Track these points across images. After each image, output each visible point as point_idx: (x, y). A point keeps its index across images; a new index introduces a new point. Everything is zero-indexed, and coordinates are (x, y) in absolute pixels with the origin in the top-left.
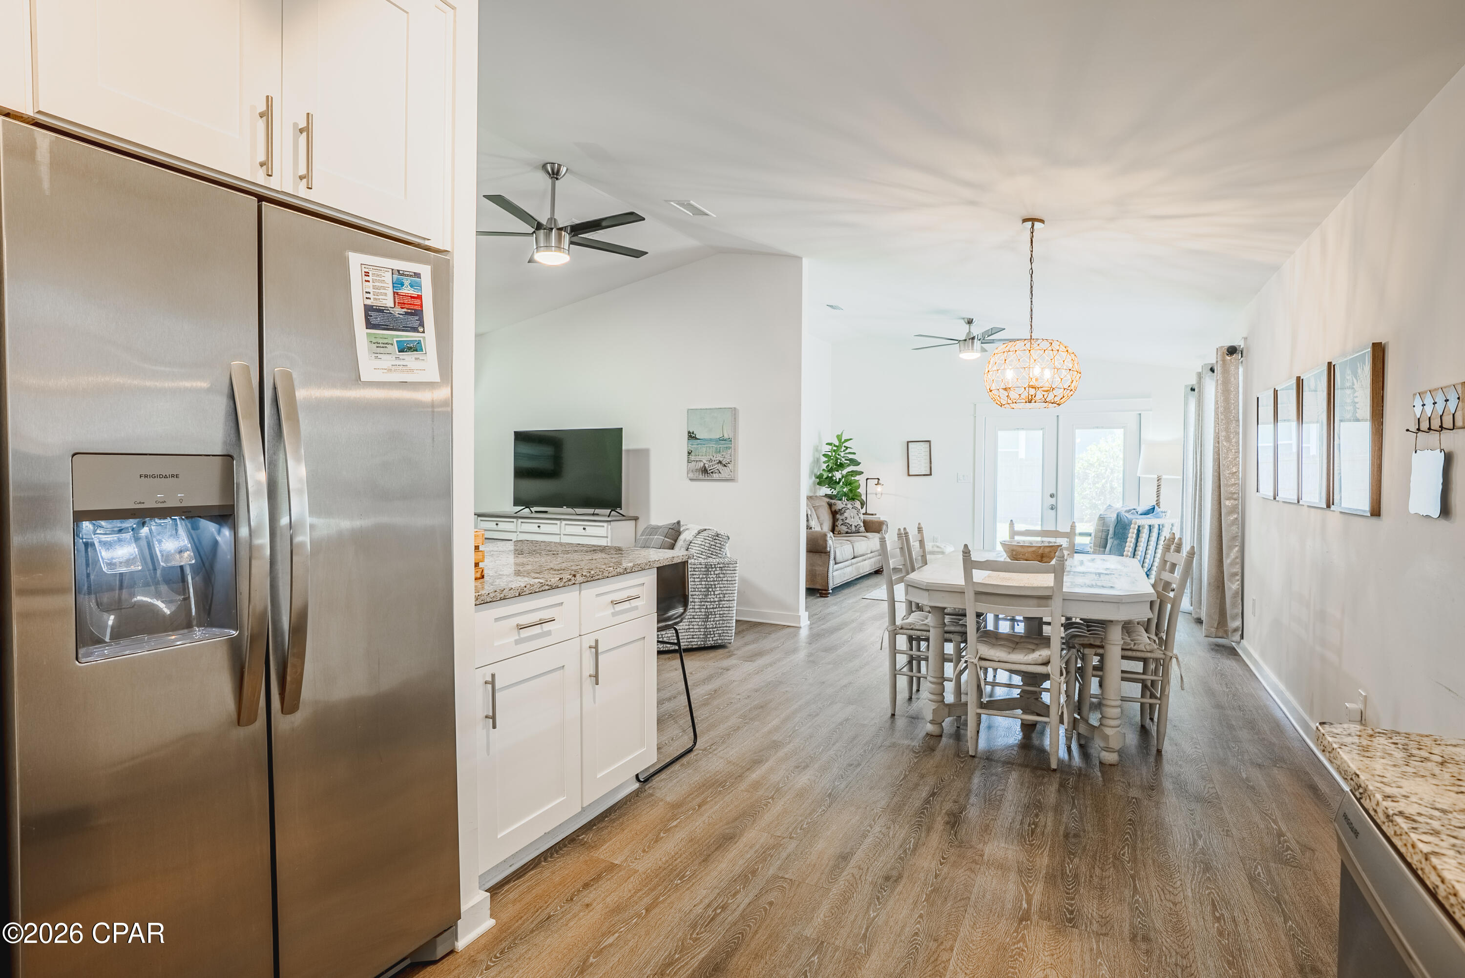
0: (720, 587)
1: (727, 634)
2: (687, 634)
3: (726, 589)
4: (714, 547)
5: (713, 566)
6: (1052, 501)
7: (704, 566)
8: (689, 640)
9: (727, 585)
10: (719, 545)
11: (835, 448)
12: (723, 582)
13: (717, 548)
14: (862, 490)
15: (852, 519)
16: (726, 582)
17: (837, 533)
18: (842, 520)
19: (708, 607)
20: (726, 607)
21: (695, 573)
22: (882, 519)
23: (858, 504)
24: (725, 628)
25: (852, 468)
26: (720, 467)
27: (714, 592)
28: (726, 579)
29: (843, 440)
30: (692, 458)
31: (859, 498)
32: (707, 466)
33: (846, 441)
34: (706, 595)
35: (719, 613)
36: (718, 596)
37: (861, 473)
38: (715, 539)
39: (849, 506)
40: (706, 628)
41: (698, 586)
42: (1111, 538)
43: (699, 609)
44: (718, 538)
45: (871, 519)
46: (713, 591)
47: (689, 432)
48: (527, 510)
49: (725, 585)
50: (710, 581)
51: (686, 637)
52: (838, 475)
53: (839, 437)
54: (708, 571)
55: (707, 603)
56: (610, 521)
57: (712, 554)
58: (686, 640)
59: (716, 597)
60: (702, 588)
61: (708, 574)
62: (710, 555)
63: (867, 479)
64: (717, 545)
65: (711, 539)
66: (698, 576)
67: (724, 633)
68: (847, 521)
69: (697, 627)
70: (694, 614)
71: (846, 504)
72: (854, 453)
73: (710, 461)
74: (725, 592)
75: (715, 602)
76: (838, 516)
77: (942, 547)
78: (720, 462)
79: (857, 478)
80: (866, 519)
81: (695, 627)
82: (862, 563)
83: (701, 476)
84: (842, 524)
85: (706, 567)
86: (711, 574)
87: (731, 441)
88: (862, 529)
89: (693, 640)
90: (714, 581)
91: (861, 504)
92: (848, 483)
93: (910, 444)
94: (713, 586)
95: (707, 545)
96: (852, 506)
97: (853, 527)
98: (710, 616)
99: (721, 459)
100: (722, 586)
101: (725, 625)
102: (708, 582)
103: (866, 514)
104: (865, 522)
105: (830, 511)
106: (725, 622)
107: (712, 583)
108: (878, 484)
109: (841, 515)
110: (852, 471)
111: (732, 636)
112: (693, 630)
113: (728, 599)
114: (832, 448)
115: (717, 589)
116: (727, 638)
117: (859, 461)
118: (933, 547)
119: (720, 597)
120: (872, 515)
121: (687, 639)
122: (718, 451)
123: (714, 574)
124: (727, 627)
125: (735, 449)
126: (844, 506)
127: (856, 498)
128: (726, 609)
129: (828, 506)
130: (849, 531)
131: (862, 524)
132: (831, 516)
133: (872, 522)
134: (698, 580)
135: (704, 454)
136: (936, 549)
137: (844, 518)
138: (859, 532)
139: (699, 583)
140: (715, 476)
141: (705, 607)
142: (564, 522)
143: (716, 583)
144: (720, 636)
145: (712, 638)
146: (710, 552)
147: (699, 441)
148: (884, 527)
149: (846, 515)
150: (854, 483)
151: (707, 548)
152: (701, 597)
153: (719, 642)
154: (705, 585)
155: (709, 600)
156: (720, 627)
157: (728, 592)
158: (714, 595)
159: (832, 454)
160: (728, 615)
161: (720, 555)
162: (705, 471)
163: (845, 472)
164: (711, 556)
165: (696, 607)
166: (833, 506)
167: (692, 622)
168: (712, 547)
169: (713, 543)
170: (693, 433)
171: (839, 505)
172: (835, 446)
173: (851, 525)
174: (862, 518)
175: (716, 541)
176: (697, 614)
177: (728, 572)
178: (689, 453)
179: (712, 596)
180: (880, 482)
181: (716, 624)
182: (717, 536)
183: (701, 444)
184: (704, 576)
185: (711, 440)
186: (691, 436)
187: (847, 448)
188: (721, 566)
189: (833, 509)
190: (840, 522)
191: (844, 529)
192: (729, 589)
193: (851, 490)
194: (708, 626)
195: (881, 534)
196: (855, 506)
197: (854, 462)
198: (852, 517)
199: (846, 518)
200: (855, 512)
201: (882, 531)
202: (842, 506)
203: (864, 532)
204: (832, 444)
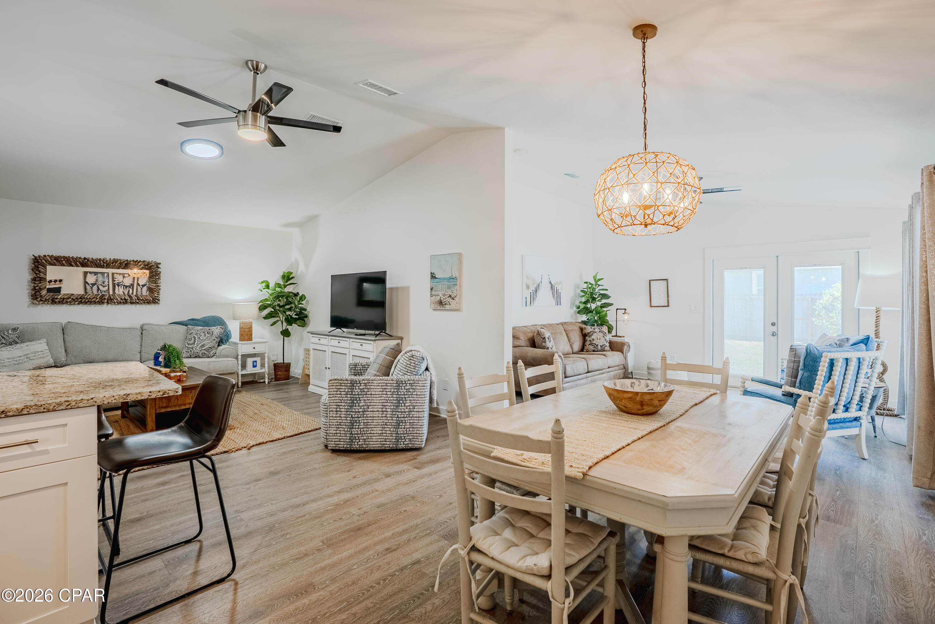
0: (410, 400)
1: (417, 440)
2: (380, 437)
3: (416, 401)
4: (409, 366)
5: (404, 382)
6: (774, 329)
7: (395, 382)
8: (383, 443)
9: (416, 399)
10: (414, 365)
11: (590, 286)
12: (413, 396)
13: (411, 367)
14: (611, 318)
15: (599, 341)
16: (415, 396)
17: (585, 351)
18: (590, 341)
19: (399, 416)
20: (416, 417)
21: (387, 387)
22: (626, 341)
23: (605, 329)
24: (414, 435)
25: (604, 301)
26: (450, 300)
27: (405, 404)
28: (415, 393)
29: (597, 280)
30: (433, 293)
31: (607, 324)
32: (442, 299)
33: (600, 280)
34: (397, 406)
35: (409, 421)
36: (408, 408)
37: (611, 305)
38: (410, 359)
39: (598, 330)
40: (397, 433)
41: (390, 399)
42: (801, 370)
43: (391, 417)
44: (413, 359)
45: (617, 340)
46: (403, 403)
47: (431, 273)
48: (339, 330)
49: (414, 399)
50: (401, 395)
51: (379, 440)
52: (593, 306)
53: (595, 278)
54: (399, 386)
55: (398, 413)
56: (375, 340)
57: (407, 372)
58: (379, 443)
59: (407, 408)
60: (394, 400)
61: (399, 389)
62: (405, 372)
63: (617, 309)
64: (412, 364)
65: (407, 359)
66: (390, 390)
67: (414, 438)
68: (594, 342)
69: (389, 432)
70: (387, 421)
71: (594, 329)
72: (607, 290)
73: (444, 295)
74: (414, 404)
75: (405, 412)
76: (587, 338)
78: (450, 296)
79: (609, 308)
80: (614, 340)
81: (388, 432)
82: (599, 376)
83: (438, 307)
84: (590, 344)
85: (397, 383)
86: (401, 389)
87: (457, 279)
88: (608, 348)
89: (386, 443)
90: (405, 395)
91: (609, 328)
92: (598, 313)
93: (652, 282)
94: (404, 399)
95: (405, 364)
96: (600, 331)
97: (599, 347)
98: (401, 424)
99: (451, 294)
100: (412, 399)
101: (415, 432)
102: (399, 395)
103: (616, 336)
104: (611, 343)
105: (581, 334)
106: (415, 429)
107: (403, 396)
108: (625, 313)
109: (589, 337)
110: (605, 303)
111: (423, 441)
112: (385, 435)
113: (417, 410)
114: (587, 286)
115: (407, 402)
116: (418, 443)
117: (610, 295)
119: (410, 409)
120: (620, 337)
121: (381, 441)
122: (449, 288)
123: (405, 389)
124: (416, 433)
125: (460, 286)
127: (604, 324)
128: (416, 419)
129: (580, 330)
130: (596, 350)
131: (608, 344)
132: (582, 338)
133: (616, 343)
134: (390, 393)
135: (440, 290)
137: (591, 339)
138: (604, 351)
139: (390, 396)
140: (447, 307)
141: (396, 416)
142: (351, 340)
143: (407, 396)
144: (410, 441)
145: (403, 442)
146: (406, 370)
147: (437, 279)
148: (625, 348)
149: (593, 337)
150: (602, 312)
151: (404, 367)
152: (392, 407)
153: (410, 445)
154: (397, 397)
155: (400, 410)
156: (410, 434)
157: (417, 404)
158: (405, 406)
159: (588, 290)
160: (418, 424)
161: (414, 373)
162: (441, 303)
163: (599, 304)
164: (407, 373)
165: (388, 416)
166: (584, 330)
167: (384, 428)
168: (408, 366)
169: (409, 363)
170: (434, 274)
171: (589, 329)
172: (590, 284)
173: (597, 345)
174: (608, 340)
175: (411, 361)
176: (389, 421)
177: (417, 387)
178: (431, 289)
179: (403, 407)
180: (626, 311)
181: (406, 430)
182: (412, 357)
183: (438, 282)
184: (396, 390)
185: (444, 279)
186: (433, 276)
187: (599, 285)
188: (411, 382)
189: (584, 333)
190: (587, 343)
191: (591, 348)
192: (418, 402)
193: (600, 318)
194: (399, 432)
195: (623, 353)
196: (602, 330)
197: (605, 296)
198: (599, 339)
199: (593, 340)
200: (602, 334)
201: (625, 351)
202: (592, 330)
203: (609, 351)
204: (588, 283)
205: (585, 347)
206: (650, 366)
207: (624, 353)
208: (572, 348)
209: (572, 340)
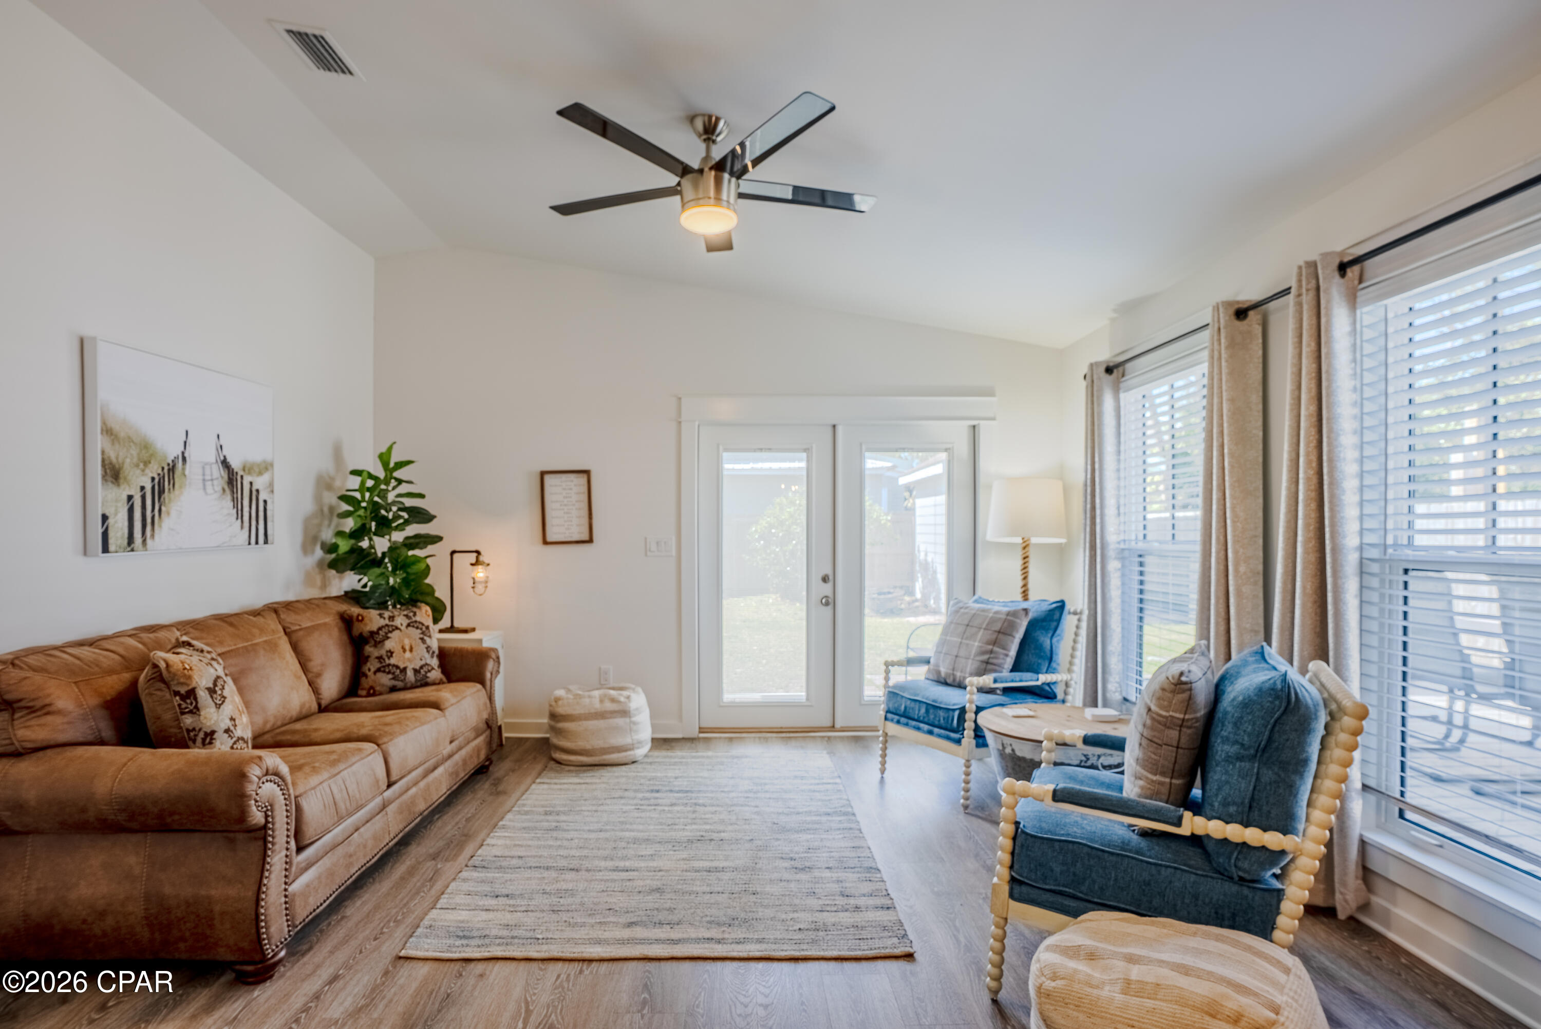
6: (827, 589)
11: (370, 483)
14: (438, 582)
15: (408, 654)
17: (364, 693)
18: (380, 658)
22: (486, 644)
23: (424, 614)
25: (413, 530)
29: (392, 465)
31: (429, 599)
33: (400, 465)
37: (437, 539)
39: (400, 621)
45: (460, 645)
52: (381, 545)
53: (384, 459)
63: (453, 553)
68: (393, 661)
71: (392, 618)
72: (421, 496)
76: (369, 649)
77: (622, 699)
79: (430, 549)
80: (446, 645)
84: (378, 669)
88: (436, 674)
91: (434, 609)
92: (401, 565)
93: (547, 478)
96: (407, 621)
97: (410, 674)
103: (452, 629)
104: (444, 655)
105: (345, 638)
108: (477, 563)
109: (375, 646)
110: (417, 536)
114: (363, 483)
117: (432, 512)
118: (601, 701)
126: (387, 622)
127: (420, 597)
129: (341, 624)
130: (399, 684)
131: (435, 662)
132: (349, 651)
133: (461, 654)
136: (609, 706)
137: (383, 652)
138: (426, 684)
148: (490, 665)
149: (389, 645)
150: (414, 563)
159: (363, 496)
163: (398, 537)
166: (356, 624)
171: (374, 619)
172: (371, 476)
173: (404, 670)
174: (435, 646)
180: (481, 558)
187: (400, 482)
189: (356, 632)
190: (373, 665)
191: (385, 680)
193: (406, 582)
195: (482, 682)
196: (418, 618)
197: (420, 515)
198: (407, 648)
199: (390, 653)
200: (416, 633)
201: (488, 675)
202: (382, 622)
203: (441, 682)
204: (365, 474)
205: (363, 680)
206: (561, 710)
207: (488, 683)
208: (316, 691)
209: (315, 664)
